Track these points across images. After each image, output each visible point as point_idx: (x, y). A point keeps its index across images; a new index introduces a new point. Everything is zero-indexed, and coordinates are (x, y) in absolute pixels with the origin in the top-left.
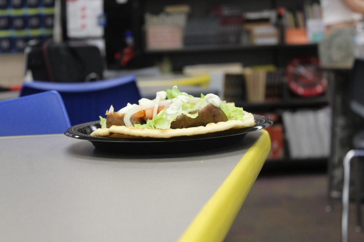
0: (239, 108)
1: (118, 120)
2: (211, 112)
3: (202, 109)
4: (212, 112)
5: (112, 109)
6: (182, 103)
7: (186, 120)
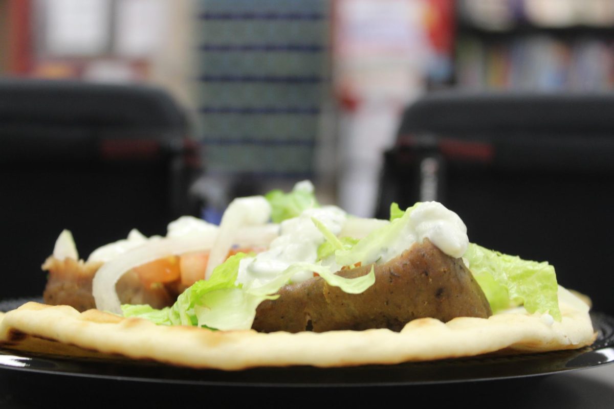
0: (536, 263)
1: (77, 288)
2: (427, 275)
3: (393, 261)
4: (431, 274)
5: (65, 245)
6: (320, 235)
7: (326, 303)
